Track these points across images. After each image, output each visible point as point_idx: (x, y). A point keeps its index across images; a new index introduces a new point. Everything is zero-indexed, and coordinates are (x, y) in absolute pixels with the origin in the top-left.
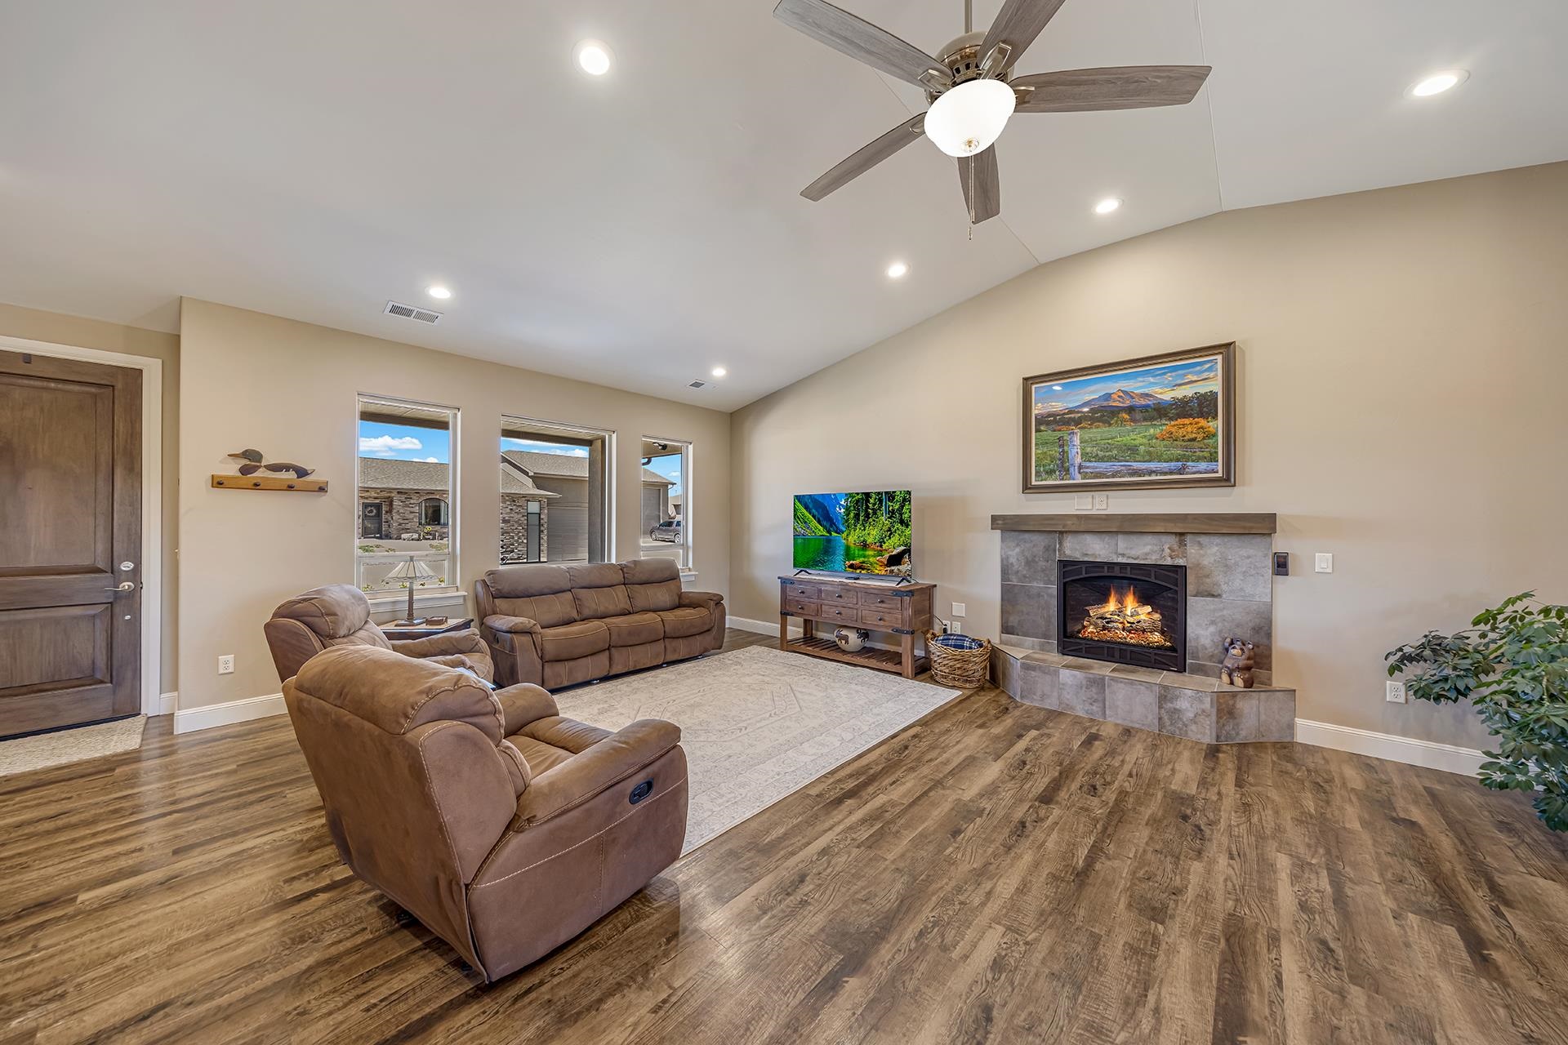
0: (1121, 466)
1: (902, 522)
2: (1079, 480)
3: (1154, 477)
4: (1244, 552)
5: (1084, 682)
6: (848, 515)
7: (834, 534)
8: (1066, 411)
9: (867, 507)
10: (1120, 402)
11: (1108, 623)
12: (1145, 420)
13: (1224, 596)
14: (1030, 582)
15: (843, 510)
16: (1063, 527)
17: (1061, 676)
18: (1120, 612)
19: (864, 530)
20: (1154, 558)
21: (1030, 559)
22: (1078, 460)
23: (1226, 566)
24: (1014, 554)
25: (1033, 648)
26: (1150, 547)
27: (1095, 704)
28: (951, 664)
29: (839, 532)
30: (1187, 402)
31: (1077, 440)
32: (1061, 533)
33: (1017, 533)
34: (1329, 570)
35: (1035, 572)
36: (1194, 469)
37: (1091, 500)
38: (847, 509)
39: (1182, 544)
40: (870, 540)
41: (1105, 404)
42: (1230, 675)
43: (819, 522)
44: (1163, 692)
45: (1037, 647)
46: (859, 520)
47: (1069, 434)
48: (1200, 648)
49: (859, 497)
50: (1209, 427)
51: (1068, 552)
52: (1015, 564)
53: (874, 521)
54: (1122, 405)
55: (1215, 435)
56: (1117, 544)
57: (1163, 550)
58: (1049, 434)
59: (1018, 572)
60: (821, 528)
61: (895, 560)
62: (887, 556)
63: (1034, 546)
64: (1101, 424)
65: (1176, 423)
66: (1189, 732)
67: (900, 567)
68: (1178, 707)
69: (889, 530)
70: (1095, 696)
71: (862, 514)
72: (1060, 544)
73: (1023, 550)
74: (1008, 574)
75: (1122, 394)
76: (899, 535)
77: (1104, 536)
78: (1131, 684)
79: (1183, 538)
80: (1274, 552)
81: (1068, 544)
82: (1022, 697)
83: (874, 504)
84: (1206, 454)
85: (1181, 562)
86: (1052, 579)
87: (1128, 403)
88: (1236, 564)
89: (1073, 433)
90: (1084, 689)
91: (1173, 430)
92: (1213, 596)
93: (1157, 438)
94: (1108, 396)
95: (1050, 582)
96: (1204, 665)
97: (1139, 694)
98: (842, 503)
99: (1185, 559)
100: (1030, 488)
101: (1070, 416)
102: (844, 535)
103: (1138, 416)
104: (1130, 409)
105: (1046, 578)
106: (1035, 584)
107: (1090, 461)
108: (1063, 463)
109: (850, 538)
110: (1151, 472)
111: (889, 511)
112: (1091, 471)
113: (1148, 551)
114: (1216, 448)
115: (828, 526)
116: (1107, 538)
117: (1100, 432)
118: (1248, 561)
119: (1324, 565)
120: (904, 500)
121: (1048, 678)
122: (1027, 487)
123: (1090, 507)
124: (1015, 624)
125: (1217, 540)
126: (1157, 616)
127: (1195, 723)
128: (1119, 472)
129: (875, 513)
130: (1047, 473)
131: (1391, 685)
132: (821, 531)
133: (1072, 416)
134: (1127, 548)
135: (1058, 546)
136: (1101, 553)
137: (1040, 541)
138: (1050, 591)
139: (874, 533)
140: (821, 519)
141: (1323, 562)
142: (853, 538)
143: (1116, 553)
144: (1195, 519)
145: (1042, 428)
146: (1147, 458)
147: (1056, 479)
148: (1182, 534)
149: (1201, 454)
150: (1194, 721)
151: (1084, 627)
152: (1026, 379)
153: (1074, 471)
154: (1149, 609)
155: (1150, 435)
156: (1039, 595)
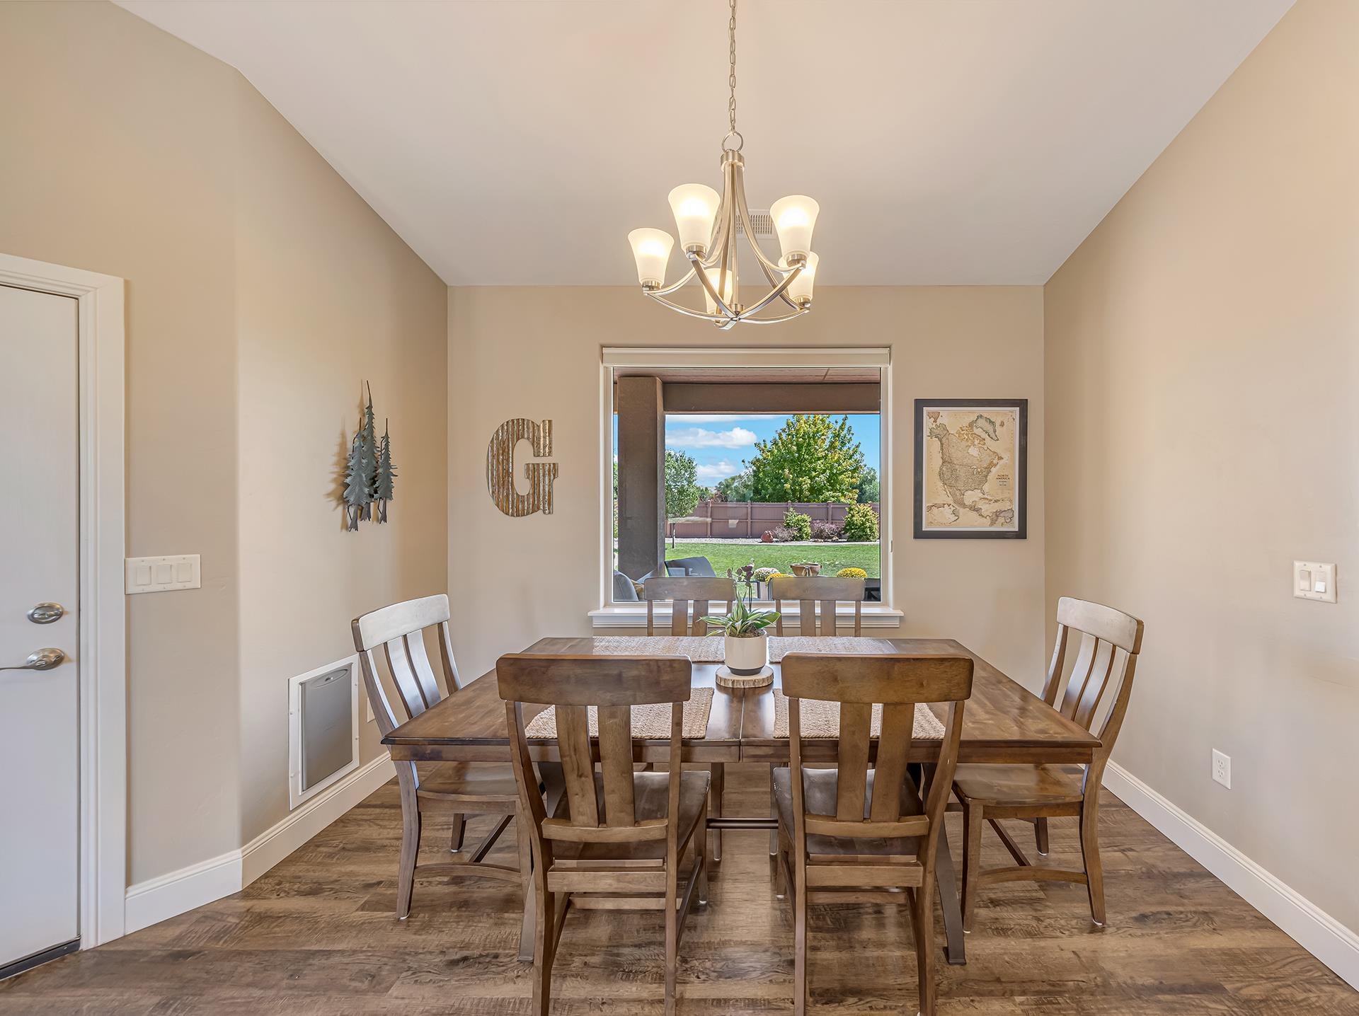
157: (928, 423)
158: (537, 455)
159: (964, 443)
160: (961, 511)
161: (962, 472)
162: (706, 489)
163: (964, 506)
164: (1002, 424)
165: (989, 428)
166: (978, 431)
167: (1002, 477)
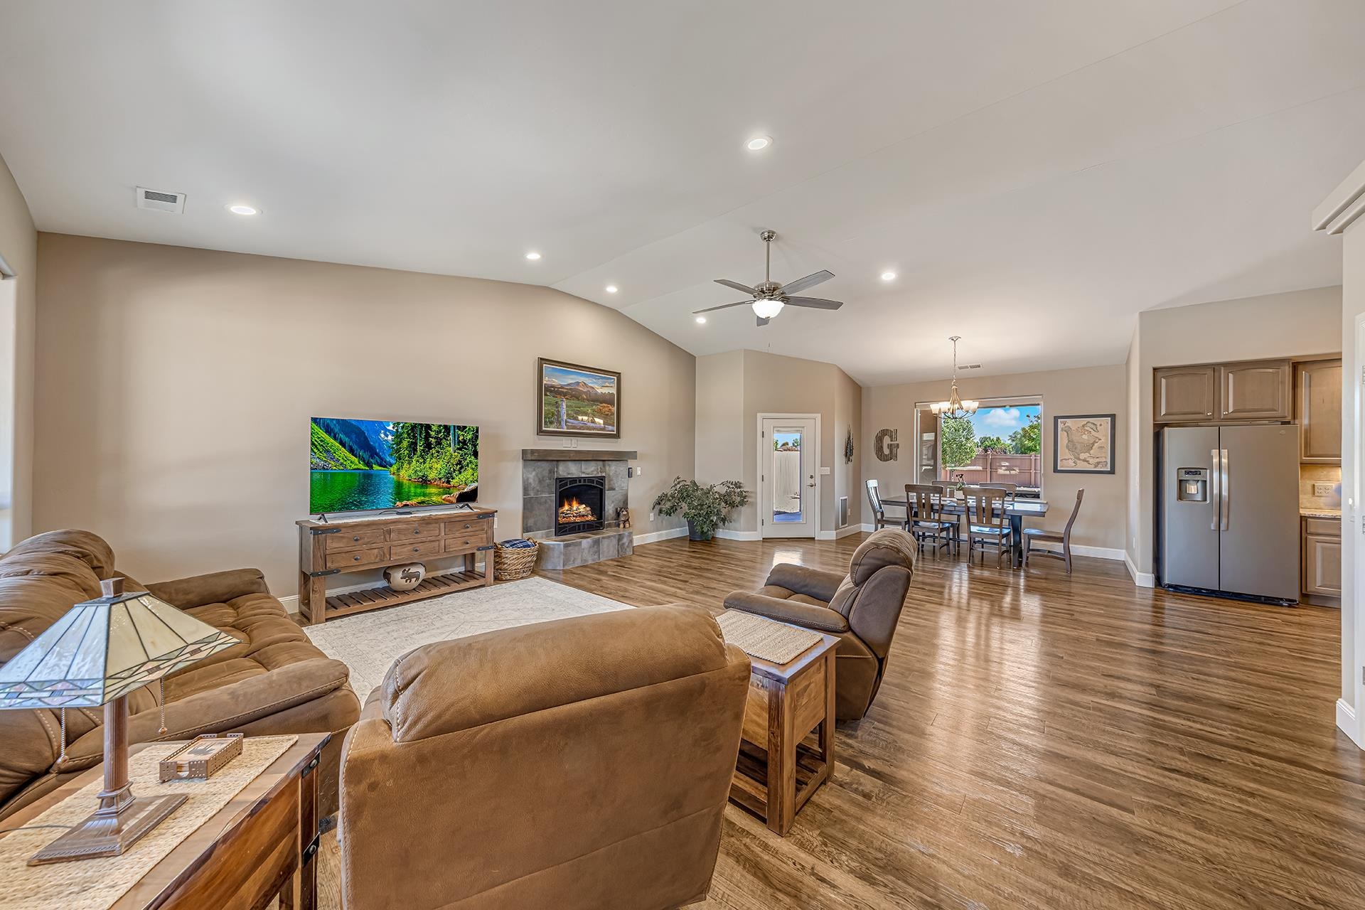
4: (620, 470)
6: (400, 443)
7: (376, 467)
8: (559, 386)
9: (428, 435)
10: (582, 389)
13: (615, 490)
14: (540, 494)
15: (390, 437)
18: (570, 509)
19: (424, 463)
20: (594, 473)
21: (541, 479)
22: (565, 418)
23: (616, 475)
24: (532, 476)
26: (593, 468)
29: (384, 464)
30: (605, 396)
32: (558, 461)
33: (534, 462)
34: (641, 474)
35: (544, 487)
36: (608, 429)
37: (571, 442)
38: (398, 435)
39: (604, 466)
40: (432, 475)
41: (577, 388)
43: (352, 451)
46: (415, 450)
48: (608, 516)
50: (612, 410)
51: (560, 473)
52: (532, 483)
53: (438, 452)
54: (583, 391)
55: (614, 414)
56: (581, 467)
57: (597, 470)
58: (551, 398)
59: (533, 488)
60: (356, 460)
62: (456, 493)
63: (543, 470)
64: (575, 398)
65: (602, 406)
69: (459, 463)
71: (420, 444)
73: (536, 473)
74: (528, 490)
75: (583, 385)
79: (604, 463)
80: (628, 468)
81: (560, 468)
83: (438, 435)
84: (611, 423)
85: (604, 474)
86: (552, 490)
87: (585, 390)
88: (618, 474)
91: (601, 409)
92: (612, 490)
93: (596, 411)
94: (578, 384)
95: (551, 492)
96: (609, 523)
98: (389, 428)
100: (542, 432)
101: (561, 390)
102: (393, 469)
103: (589, 398)
104: (586, 394)
105: (549, 491)
106: (543, 495)
109: (402, 473)
110: (593, 429)
111: (459, 442)
113: (593, 470)
114: (614, 420)
115: (366, 457)
116: (577, 463)
118: (622, 472)
122: (540, 432)
123: (571, 446)
124: (531, 524)
125: (614, 463)
126: (588, 509)
128: (583, 427)
129: (439, 443)
131: (651, 514)
132: (354, 463)
134: (585, 469)
135: (556, 469)
136: (575, 472)
137: (546, 467)
138: (551, 499)
139: (439, 466)
140: (355, 447)
141: (639, 471)
142: (407, 473)
143: (581, 472)
145: (547, 394)
147: (554, 428)
148: (604, 461)
149: (609, 422)
152: (540, 359)
153: (563, 423)
154: (584, 506)
155: (593, 409)
156: (545, 502)
157: (1060, 426)
158: (892, 441)
159: (1080, 433)
160: (1078, 462)
161: (1079, 446)
162: (998, 439)
163: (1080, 459)
164: (1101, 425)
165: (1092, 426)
166: (1086, 428)
167: (1101, 447)
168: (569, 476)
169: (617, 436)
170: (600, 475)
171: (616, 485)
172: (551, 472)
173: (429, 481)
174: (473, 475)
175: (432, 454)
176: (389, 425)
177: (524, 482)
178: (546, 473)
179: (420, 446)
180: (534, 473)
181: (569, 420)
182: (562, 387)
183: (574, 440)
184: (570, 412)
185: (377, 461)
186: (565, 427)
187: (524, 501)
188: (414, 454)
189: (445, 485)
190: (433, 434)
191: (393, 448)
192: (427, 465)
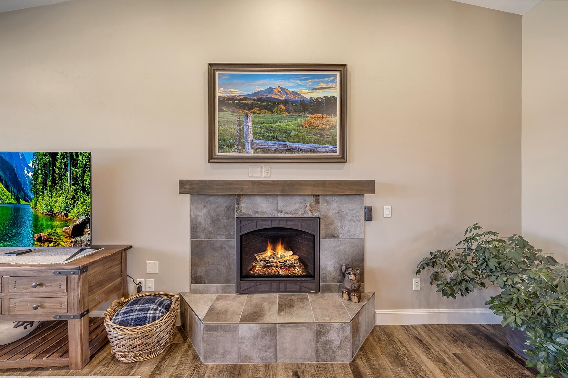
0: (281, 144)
1: (84, 189)
2: (251, 154)
3: (300, 154)
4: (350, 207)
5: (260, 333)
6: (36, 179)
7: (22, 202)
8: (242, 97)
9: (54, 171)
10: (279, 96)
11: (267, 263)
12: (295, 111)
13: (340, 236)
14: (215, 237)
15: (30, 174)
16: (241, 191)
17: (240, 333)
19: (52, 197)
20: (300, 212)
21: (215, 218)
22: (251, 138)
23: (341, 216)
24: (202, 214)
25: (217, 292)
26: (298, 205)
27: (269, 350)
28: (129, 343)
29: (27, 199)
30: (320, 102)
31: (250, 121)
32: (239, 195)
33: (204, 196)
34: (390, 216)
35: (219, 228)
36: (324, 150)
37: (260, 169)
38: (35, 172)
39: (317, 202)
40: (57, 209)
41: (269, 96)
42: (349, 294)
44: (319, 328)
45: (220, 291)
46: (46, 185)
47: (244, 116)
48: (327, 274)
49: (47, 159)
50: (332, 121)
51: (244, 211)
52: (202, 222)
53: (60, 187)
54: (280, 98)
55: (335, 127)
56: (277, 203)
57: (306, 207)
58: (229, 114)
59: (205, 229)
60: (9, 195)
61: (78, 231)
62: (71, 226)
63: (218, 207)
64: (266, 111)
65: (314, 116)
66: (337, 357)
67: (82, 238)
68: (329, 338)
69: (73, 198)
70: (269, 343)
71: (49, 179)
72: (238, 204)
73: (210, 211)
74: (197, 231)
75: (280, 90)
76: (82, 203)
77: (269, 197)
78: (296, 327)
79: (317, 197)
80: (365, 205)
81: (244, 204)
82: (205, 358)
83: (60, 169)
84: (331, 140)
85: (316, 215)
86: (232, 234)
87: (284, 97)
88: (346, 214)
89: (247, 116)
90: (259, 339)
91: (312, 121)
92: (334, 237)
93: (302, 126)
94: (271, 90)
95: (230, 236)
96: (330, 286)
97: (302, 334)
98: (30, 165)
99: (319, 213)
100: (214, 158)
101: (244, 101)
102: (32, 203)
103: (291, 108)
104: (286, 102)
105: (227, 233)
106: (219, 239)
107: (259, 139)
108: (240, 138)
109: (38, 206)
110: (299, 150)
111: (73, 178)
112: (260, 147)
113: (297, 207)
114: (336, 136)
115: (16, 192)
116: (271, 199)
117: (264, 117)
118: (352, 212)
119: (388, 213)
120: (85, 166)
121: (229, 335)
122: (212, 158)
123: (259, 175)
124: (203, 275)
125: (337, 199)
127: (341, 349)
128: (279, 149)
129: (60, 178)
130: (228, 146)
131: (415, 281)
132: (9, 198)
133: (246, 102)
134: (284, 206)
135: (236, 206)
136: (267, 211)
137: (222, 202)
138: (230, 243)
139: (61, 201)
140: (9, 183)
141: (387, 211)
142: (41, 206)
143: (277, 210)
144: (330, 184)
145: (224, 109)
146: (296, 140)
147: (234, 152)
148: (317, 195)
149: (328, 139)
150: (340, 348)
151: (253, 267)
152: (210, 65)
153: (248, 146)
154: (291, 253)
155: (298, 123)
156: (222, 247)
168: (257, 216)
169: (342, 158)
170: (309, 215)
171: (340, 231)
172: (230, 209)
173: (55, 214)
174: (82, 208)
175: (57, 189)
176: (30, 163)
177: (192, 221)
178: (222, 210)
179: (49, 182)
180: (205, 210)
181: (255, 141)
182: (245, 98)
183: (266, 167)
184: (258, 130)
185: (22, 196)
186: (251, 151)
187: (192, 244)
188: (46, 190)
189: (65, 218)
190: (57, 170)
191: (32, 183)
192: (54, 200)
